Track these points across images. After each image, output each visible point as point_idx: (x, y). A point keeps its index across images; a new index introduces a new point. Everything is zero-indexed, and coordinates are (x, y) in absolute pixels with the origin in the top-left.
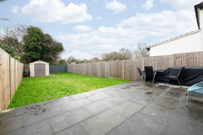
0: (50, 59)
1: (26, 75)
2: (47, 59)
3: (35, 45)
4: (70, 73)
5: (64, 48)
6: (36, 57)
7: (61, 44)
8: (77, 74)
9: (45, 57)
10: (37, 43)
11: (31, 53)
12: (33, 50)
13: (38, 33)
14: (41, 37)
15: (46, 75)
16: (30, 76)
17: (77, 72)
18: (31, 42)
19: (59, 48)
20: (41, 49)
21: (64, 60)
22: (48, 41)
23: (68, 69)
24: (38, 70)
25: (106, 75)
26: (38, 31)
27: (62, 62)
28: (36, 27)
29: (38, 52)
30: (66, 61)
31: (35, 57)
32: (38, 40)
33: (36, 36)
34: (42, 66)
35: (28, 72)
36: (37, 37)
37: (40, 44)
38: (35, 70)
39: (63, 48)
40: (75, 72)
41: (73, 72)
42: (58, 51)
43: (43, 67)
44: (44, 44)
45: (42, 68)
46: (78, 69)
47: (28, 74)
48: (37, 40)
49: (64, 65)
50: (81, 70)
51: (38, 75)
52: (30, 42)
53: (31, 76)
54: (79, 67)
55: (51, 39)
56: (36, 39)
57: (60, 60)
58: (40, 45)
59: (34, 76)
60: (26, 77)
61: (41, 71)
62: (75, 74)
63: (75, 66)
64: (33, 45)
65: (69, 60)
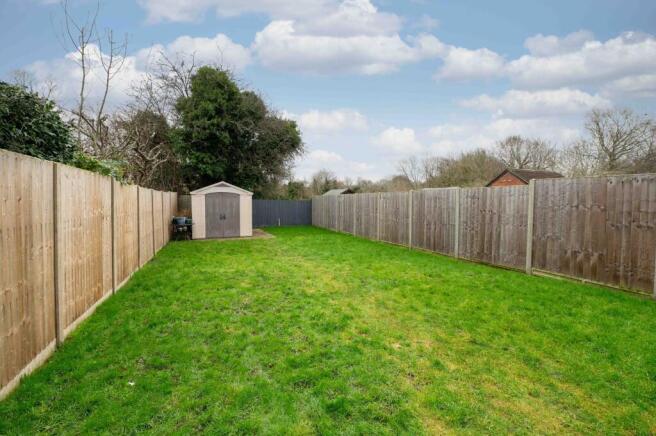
0: (258, 179)
1: (179, 231)
2: (248, 176)
3: (209, 128)
4: (320, 229)
5: (303, 140)
6: (213, 171)
7: (293, 125)
8: (346, 232)
9: (240, 171)
10: (215, 121)
11: (197, 158)
12: (203, 148)
13: (220, 86)
14: (229, 100)
15: (242, 234)
16: (191, 236)
17: (348, 227)
18: (197, 117)
19: (287, 140)
20: (227, 141)
21: (302, 185)
22: (252, 113)
23: (314, 214)
24: (218, 217)
25: (505, 254)
26: (220, 79)
27: (296, 189)
28: (213, 67)
29: (221, 153)
30: (308, 185)
31: (210, 172)
32: (219, 112)
33: (213, 98)
34: (228, 201)
35: (186, 222)
36: (215, 100)
37: (223, 124)
38: (206, 216)
39: (300, 140)
40: (339, 226)
41: (333, 226)
42: (283, 152)
43: (231, 205)
44: (239, 125)
45: (229, 210)
46: (351, 215)
47: (186, 228)
48: (216, 109)
49: (301, 199)
50: (368, 222)
51: (217, 234)
52: (193, 120)
53: (194, 237)
54: (359, 208)
55: (261, 107)
56: (211, 107)
57: (290, 183)
58: (226, 127)
59: (204, 236)
60: (179, 240)
61: (226, 221)
62: (339, 233)
63: (339, 203)
64: (204, 129)
65: (315, 182)
